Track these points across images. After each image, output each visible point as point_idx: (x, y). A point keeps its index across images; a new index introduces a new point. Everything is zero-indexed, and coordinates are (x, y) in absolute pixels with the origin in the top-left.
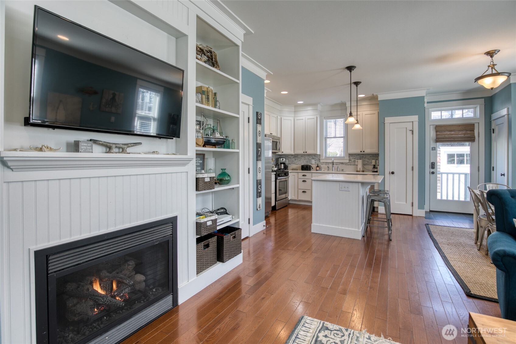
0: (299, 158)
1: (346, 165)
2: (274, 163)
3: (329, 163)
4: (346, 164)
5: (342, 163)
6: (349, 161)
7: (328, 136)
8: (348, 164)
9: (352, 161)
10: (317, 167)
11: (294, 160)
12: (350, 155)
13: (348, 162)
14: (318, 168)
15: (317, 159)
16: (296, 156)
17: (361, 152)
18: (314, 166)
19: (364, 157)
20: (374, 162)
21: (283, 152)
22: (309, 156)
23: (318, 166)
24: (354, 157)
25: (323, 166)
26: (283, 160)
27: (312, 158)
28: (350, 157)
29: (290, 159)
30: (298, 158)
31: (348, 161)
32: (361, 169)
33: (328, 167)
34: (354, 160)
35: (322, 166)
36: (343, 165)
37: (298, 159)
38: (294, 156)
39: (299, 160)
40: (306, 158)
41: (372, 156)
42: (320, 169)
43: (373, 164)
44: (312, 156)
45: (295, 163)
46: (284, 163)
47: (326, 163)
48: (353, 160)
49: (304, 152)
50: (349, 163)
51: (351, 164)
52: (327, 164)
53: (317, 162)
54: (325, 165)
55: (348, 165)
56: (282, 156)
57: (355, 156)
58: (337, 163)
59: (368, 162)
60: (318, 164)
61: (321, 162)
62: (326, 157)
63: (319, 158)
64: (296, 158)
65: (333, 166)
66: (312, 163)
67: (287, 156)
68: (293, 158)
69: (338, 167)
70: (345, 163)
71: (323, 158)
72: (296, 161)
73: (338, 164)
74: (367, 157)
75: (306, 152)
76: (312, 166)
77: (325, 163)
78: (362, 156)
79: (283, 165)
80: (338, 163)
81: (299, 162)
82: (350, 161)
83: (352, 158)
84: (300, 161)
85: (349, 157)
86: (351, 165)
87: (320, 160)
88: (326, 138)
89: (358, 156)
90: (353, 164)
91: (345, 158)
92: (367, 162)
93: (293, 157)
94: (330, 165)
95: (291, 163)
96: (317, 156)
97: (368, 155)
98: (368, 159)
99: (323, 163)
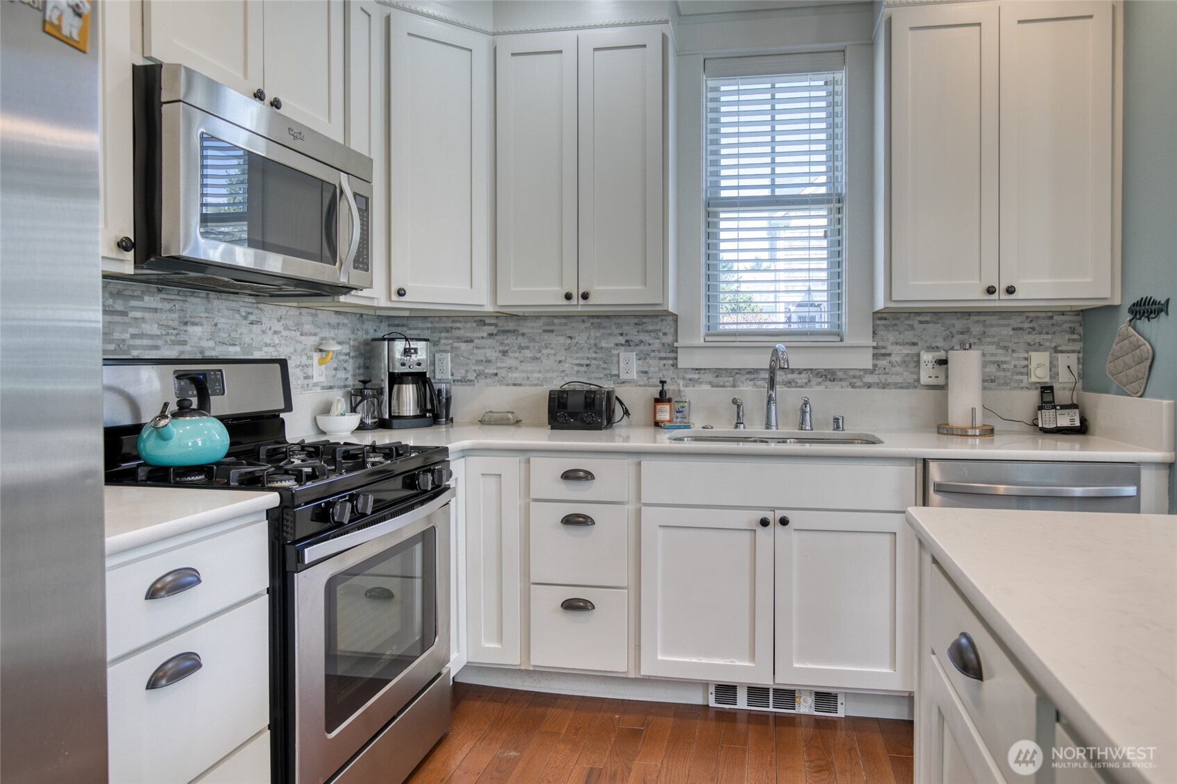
0: (532, 340)
1: (853, 387)
2: (341, 374)
3: (739, 371)
4: (853, 379)
5: (829, 376)
6: (875, 356)
7: (724, 194)
8: (869, 379)
9: (896, 358)
10: (657, 401)
11: (492, 354)
12: (886, 319)
14: (666, 407)
15: (656, 344)
16: (511, 325)
17: (991, 291)
18: (635, 396)
19: (976, 330)
20: (1039, 366)
21: (401, 293)
22: (599, 326)
23: (662, 393)
24: (909, 336)
25: (696, 395)
26: (407, 352)
27: (622, 340)
28: (881, 333)
29: (463, 346)
30: (522, 341)
31: (866, 361)
33: (734, 401)
34: (907, 350)
35: (691, 394)
36: (836, 389)
37: (521, 348)
38: (493, 329)
39: (527, 353)
40: (581, 339)
41: (1026, 325)
42: (681, 419)
43: (1033, 379)
44: (619, 326)
45: (502, 373)
46: (420, 379)
47: (718, 372)
48: (899, 353)
49: (568, 297)
50: (872, 372)
51: (891, 379)
52: (721, 380)
53: (654, 365)
54: (709, 388)
55: (869, 386)
56: (413, 323)
57: (912, 327)
59: (999, 364)
60: (663, 383)
61: (686, 370)
62: (712, 331)
63: (669, 339)
64: (510, 340)
65: (770, 399)
66: (623, 376)
67: (448, 330)
68: (490, 342)
69: (806, 403)
70: (845, 371)
71: (694, 342)
72: (509, 362)
73: (801, 378)
74: (993, 330)
75: (585, 296)
76: (621, 392)
77: (710, 377)
78: (959, 324)
79: (409, 392)
80: (800, 371)
81: (529, 367)
82: (883, 363)
83: (891, 337)
84: (535, 359)
85: (876, 333)
86: (884, 386)
87: (675, 350)
89: (932, 328)
90: (899, 379)
91: (847, 343)
93: (491, 335)
94: (751, 393)
95: (471, 376)
96: (658, 327)
97: (1003, 322)
98: (998, 346)
99: (696, 376)
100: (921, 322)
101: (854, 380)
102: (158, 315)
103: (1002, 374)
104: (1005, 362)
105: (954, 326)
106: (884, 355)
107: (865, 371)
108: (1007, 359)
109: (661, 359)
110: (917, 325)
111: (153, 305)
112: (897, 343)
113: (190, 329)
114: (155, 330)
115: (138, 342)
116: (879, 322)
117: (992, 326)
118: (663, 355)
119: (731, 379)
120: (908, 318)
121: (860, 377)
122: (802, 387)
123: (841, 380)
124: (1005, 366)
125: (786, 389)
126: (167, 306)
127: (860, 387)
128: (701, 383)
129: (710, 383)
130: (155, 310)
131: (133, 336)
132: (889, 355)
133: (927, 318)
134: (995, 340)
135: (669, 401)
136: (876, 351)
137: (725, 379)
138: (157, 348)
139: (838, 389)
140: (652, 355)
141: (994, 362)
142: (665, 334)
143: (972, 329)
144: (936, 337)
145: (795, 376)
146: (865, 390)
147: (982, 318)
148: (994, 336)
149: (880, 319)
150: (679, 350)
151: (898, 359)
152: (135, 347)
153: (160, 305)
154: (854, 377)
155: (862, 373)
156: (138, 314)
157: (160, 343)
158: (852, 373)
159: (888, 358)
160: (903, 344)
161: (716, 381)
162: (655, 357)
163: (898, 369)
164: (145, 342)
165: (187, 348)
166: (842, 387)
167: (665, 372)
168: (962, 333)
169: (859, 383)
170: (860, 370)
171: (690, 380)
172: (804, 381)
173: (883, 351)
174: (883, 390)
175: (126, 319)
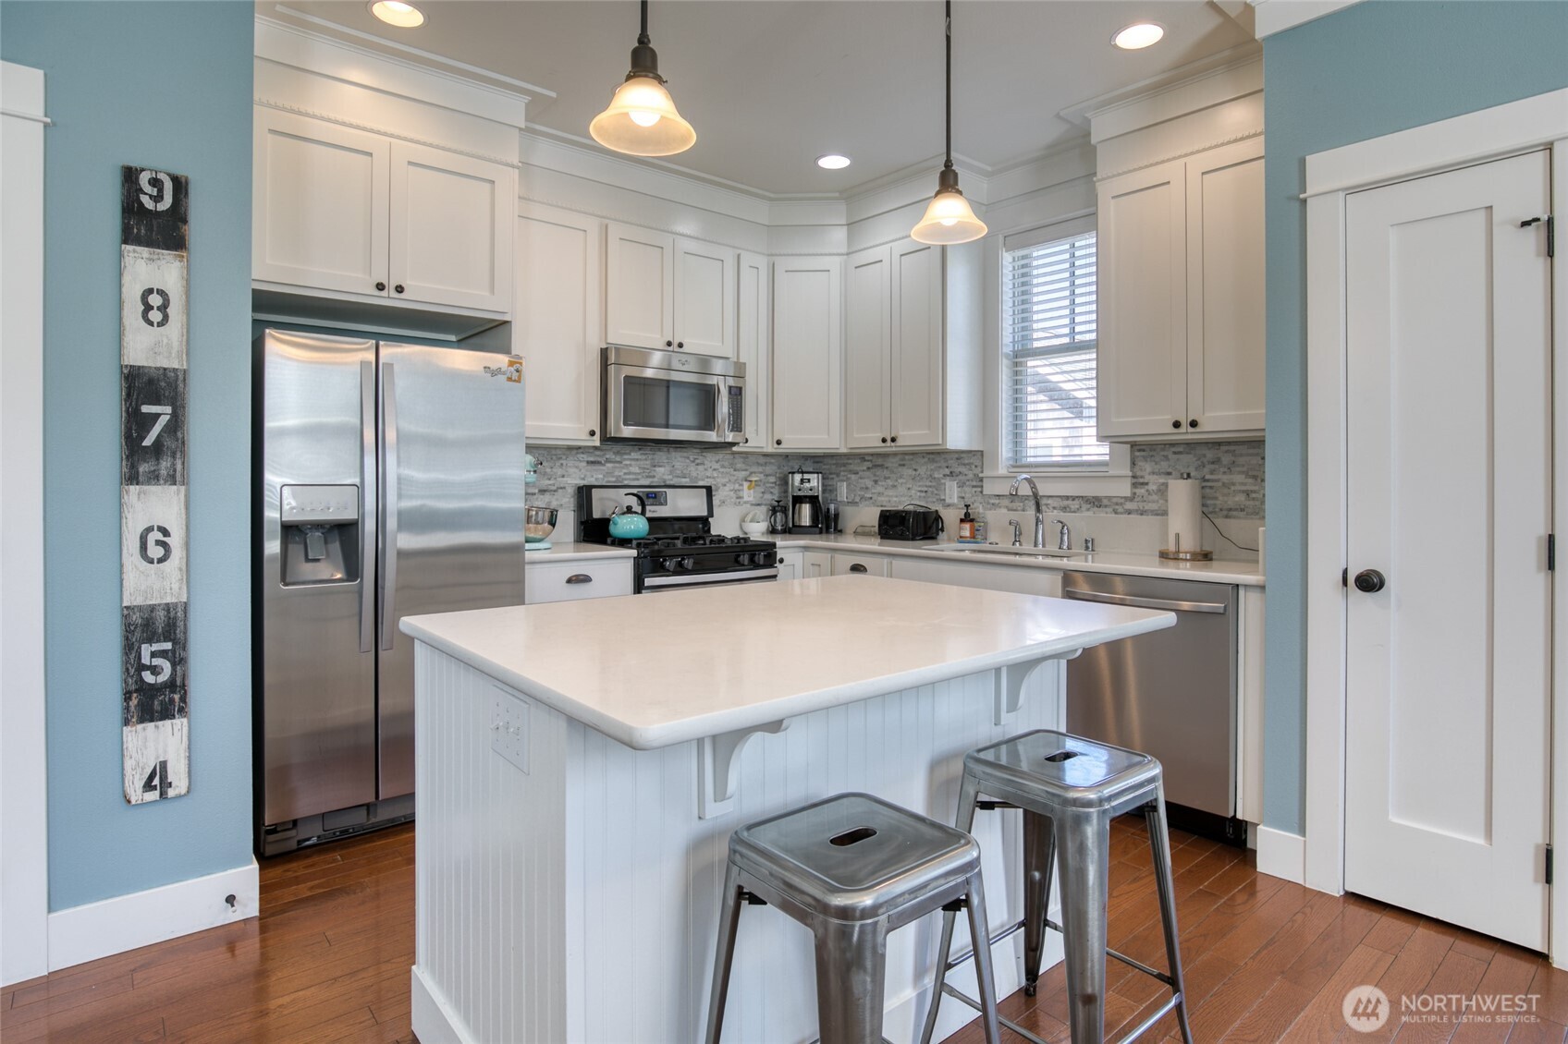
0: (892, 472)
1: (1116, 513)
2: (768, 496)
4: (1115, 505)
5: (1095, 502)
6: (1134, 485)
8: (1129, 506)
9: (1152, 487)
10: (963, 520)
11: (869, 483)
12: (1144, 451)
13: (1128, 494)
14: (968, 526)
15: (971, 476)
16: (880, 461)
17: (1177, 426)
18: (951, 517)
19: (1226, 459)
21: (779, 443)
22: (933, 461)
23: (967, 514)
24: (1164, 465)
25: (996, 519)
26: (802, 481)
27: (947, 471)
28: (1140, 463)
29: (853, 477)
30: (886, 473)
31: (1124, 489)
32: (1188, 544)
33: (1010, 523)
34: (1159, 480)
35: (991, 516)
36: (1104, 515)
37: (886, 478)
38: (869, 464)
39: (890, 482)
40: (922, 470)
42: (978, 535)
44: (946, 460)
45: (875, 497)
46: (813, 500)
47: (1012, 498)
48: (1154, 482)
49: (884, 440)
50: (1131, 499)
51: (1147, 507)
52: (1014, 505)
53: (969, 493)
54: (1005, 511)
55: (1129, 512)
56: (826, 460)
57: (1166, 458)
58: (1067, 498)
59: (1248, 493)
60: (967, 506)
61: (990, 496)
62: (1014, 463)
63: (979, 471)
64: (879, 472)
65: (1037, 520)
66: (948, 501)
67: (844, 465)
68: (868, 473)
69: (1063, 526)
70: (1109, 498)
71: (995, 474)
72: (879, 489)
73: (1074, 505)
74: (1241, 460)
75: (893, 440)
76: (944, 513)
77: (1006, 502)
78: (1210, 454)
79: (806, 509)
80: (1074, 498)
81: (891, 492)
82: (1141, 491)
83: (1148, 467)
84: (894, 486)
85: (1133, 464)
86: (1142, 513)
87: (981, 480)
88: (1022, 354)
89: (1186, 458)
90: (1151, 507)
91: (1112, 472)
92: (1241, 498)
93: (869, 468)
95: (857, 499)
96: (971, 461)
97: (1251, 451)
98: (1248, 476)
99: (997, 501)
100: (1175, 453)
101: (1117, 507)
102: (638, 463)
103: (1251, 503)
104: (1255, 492)
105: (1204, 456)
106: (1143, 484)
107: (1126, 498)
108: (1256, 488)
109: (974, 487)
110: (1171, 456)
111: (636, 457)
112: (1153, 473)
113: (657, 469)
114: (636, 470)
115: (627, 477)
116: (1137, 454)
117: (1241, 455)
118: (974, 483)
119: (1022, 504)
120: (1163, 450)
121: (1121, 504)
122: (1074, 512)
123: (1106, 506)
124: (1254, 495)
125: (1062, 514)
126: (644, 457)
127: (1121, 513)
128: (1000, 507)
129: (1007, 507)
130: (637, 460)
131: (625, 474)
132: (1147, 484)
133: (1181, 449)
134: (1245, 469)
135: (972, 520)
136: (1135, 480)
137: (1018, 504)
138: (638, 479)
139: (1103, 515)
140: (967, 483)
141: (1243, 492)
142: (976, 466)
143: (1223, 459)
144: (1188, 467)
145: (1070, 502)
146: (1126, 516)
147: (1232, 448)
148: (1243, 466)
149: (1139, 450)
150: (984, 480)
151: (1154, 487)
152: (626, 479)
153: (640, 457)
154: (1117, 504)
155: (1123, 501)
156: (628, 462)
157: (640, 477)
158: (1115, 500)
159: (1146, 487)
160: (1159, 474)
161: (1011, 505)
162: (969, 486)
163: (1155, 497)
164: (631, 477)
165: (656, 479)
166: (1107, 513)
167: (976, 498)
168: (1213, 463)
169: (1120, 510)
170: (1122, 498)
171: (993, 504)
172: (1077, 507)
173: (1141, 480)
174: (1140, 517)
175: (622, 465)
